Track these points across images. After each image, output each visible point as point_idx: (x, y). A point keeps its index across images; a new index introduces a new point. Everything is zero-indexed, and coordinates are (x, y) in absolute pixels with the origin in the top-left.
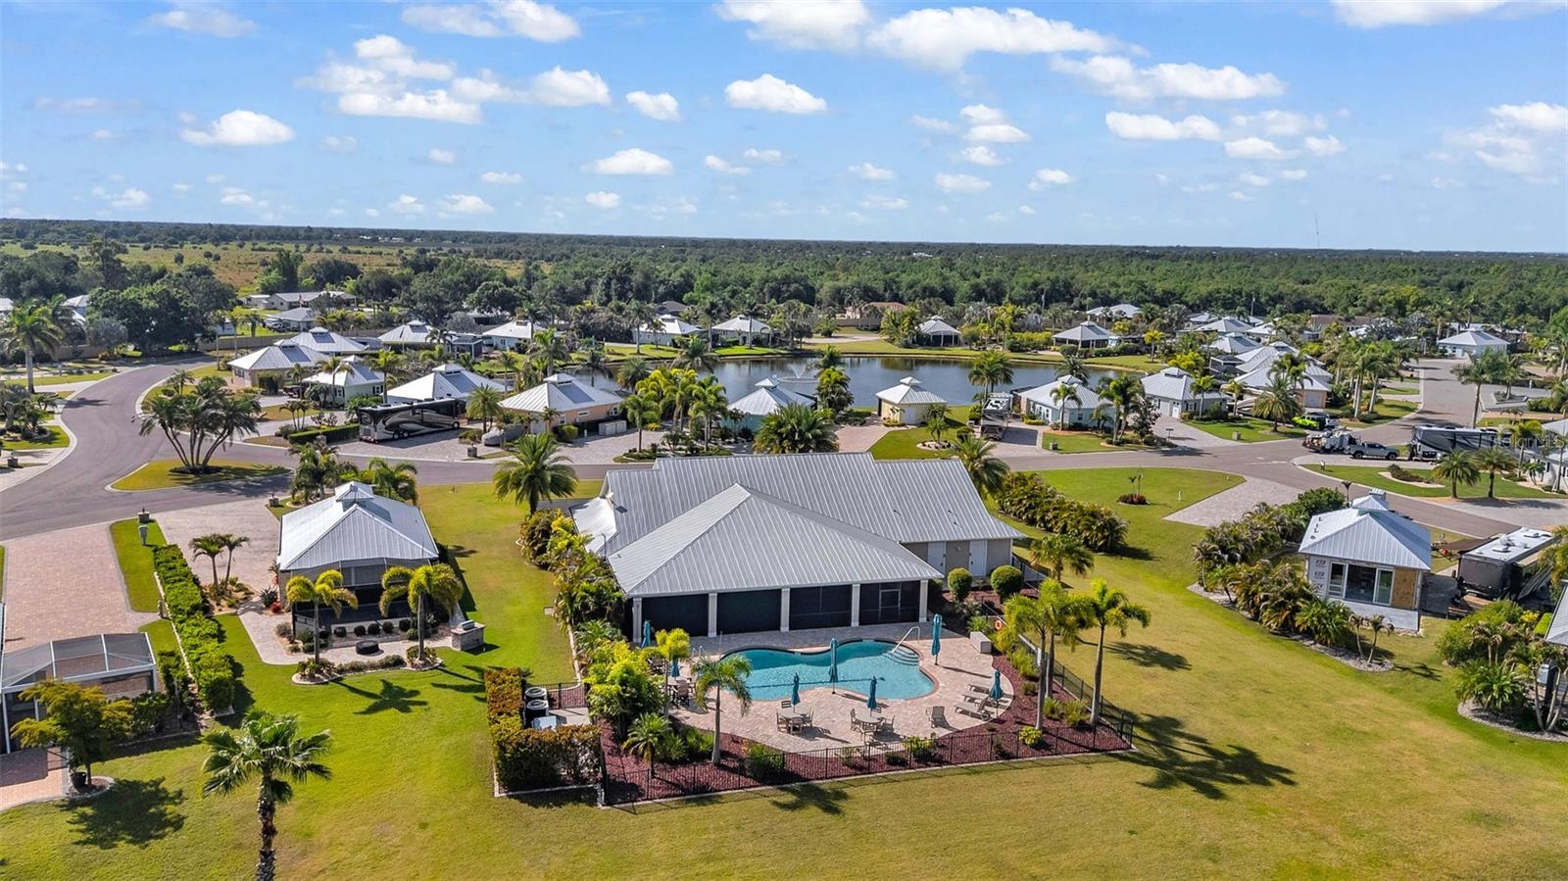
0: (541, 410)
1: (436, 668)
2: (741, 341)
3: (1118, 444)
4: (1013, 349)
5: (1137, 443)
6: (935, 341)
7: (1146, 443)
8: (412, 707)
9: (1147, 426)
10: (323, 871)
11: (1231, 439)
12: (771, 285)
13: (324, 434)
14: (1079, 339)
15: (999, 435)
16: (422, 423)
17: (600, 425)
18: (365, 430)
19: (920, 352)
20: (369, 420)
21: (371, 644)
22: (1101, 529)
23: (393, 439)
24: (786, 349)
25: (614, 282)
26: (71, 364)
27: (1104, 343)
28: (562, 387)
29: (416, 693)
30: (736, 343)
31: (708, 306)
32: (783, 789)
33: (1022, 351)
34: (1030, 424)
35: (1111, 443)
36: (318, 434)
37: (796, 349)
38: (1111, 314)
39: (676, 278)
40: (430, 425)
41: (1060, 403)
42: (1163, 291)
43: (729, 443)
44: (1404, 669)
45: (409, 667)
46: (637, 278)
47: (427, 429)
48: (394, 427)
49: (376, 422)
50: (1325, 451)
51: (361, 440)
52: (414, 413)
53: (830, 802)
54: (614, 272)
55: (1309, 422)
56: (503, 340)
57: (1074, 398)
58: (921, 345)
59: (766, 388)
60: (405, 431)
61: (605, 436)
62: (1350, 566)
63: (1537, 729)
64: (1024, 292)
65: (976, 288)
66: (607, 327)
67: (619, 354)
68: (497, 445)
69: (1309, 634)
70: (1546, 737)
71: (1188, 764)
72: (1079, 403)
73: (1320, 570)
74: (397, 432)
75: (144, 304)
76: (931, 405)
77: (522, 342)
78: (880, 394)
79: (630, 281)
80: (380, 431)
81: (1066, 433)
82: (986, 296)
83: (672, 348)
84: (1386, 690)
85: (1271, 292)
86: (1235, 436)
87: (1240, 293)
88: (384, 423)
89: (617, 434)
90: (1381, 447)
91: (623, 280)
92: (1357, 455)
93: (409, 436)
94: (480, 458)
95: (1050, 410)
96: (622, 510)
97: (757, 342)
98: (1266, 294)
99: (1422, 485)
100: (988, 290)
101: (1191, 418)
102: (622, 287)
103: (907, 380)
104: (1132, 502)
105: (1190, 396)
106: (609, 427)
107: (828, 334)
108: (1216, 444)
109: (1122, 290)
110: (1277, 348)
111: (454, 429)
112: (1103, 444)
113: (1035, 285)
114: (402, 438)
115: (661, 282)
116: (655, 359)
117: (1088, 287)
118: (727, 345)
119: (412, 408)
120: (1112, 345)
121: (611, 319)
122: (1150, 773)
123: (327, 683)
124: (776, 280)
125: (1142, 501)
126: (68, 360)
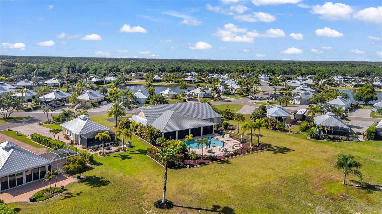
0: (89, 99)
1: (127, 151)
3: (215, 100)
4: (176, 82)
5: (218, 100)
6: (157, 81)
7: (220, 100)
8: (131, 158)
9: (219, 96)
10: (147, 185)
11: (234, 98)
12: (109, 68)
13: (33, 108)
14: (189, 80)
16: (57, 104)
17: (101, 102)
18: (43, 106)
20: (44, 104)
21: (109, 148)
22: (230, 115)
23: (51, 109)
24: (123, 84)
25: (70, 69)
27: (194, 80)
28: (90, 93)
29: (128, 156)
31: (104, 74)
32: (218, 161)
33: (178, 83)
34: (194, 97)
36: (31, 108)
37: (126, 84)
38: (193, 74)
39: (84, 67)
40: (59, 105)
41: (201, 92)
42: (199, 69)
43: (135, 105)
44: (295, 133)
45: (121, 151)
46: (77, 67)
47: (58, 106)
48: (51, 105)
49: (47, 104)
50: (253, 99)
51: (42, 109)
52: (55, 102)
53: (227, 162)
54: (71, 66)
55: (246, 94)
56: (50, 84)
57: (204, 91)
58: (154, 82)
59: (140, 92)
60: (53, 106)
61: (103, 105)
62: (279, 117)
63: (320, 139)
64: (170, 70)
65: (159, 69)
66: (75, 80)
69: (279, 129)
70: (322, 140)
71: (277, 150)
72: (205, 92)
74: (51, 107)
76: (174, 94)
77: (55, 84)
78: (162, 92)
79: (75, 68)
80: (48, 106)
82: (161, 71)
84: (295, 137)
85: (221, 69)
86: (235, 97)
87: (215, 69)
88: (48, 104)
89: (105, 104)
90: (263, 98)
91: (73, 68)
92: (259, 100)
93: (54, 108)
95: (198, 94)
96: (147, 117)
98: (220, 69)
99: (274, 104)
100: (162, 69)
101: (224, 95)
102: (73, 70)
103: (168, 89)
105: (224, 90)
106: (104, 102)
108: (232, 99)
109: (191, 69)
110: (232, 80)
111: (64, 105)
112: (213, 100)
113: (172, 68)
117: (184, 69)
118: (108, 83)
119: (55, 100)
120: (196, 81)
121: (76, 78)
122: (273, 152)
123: (106, 156)
124: (110, 67)
125: (230, 110)
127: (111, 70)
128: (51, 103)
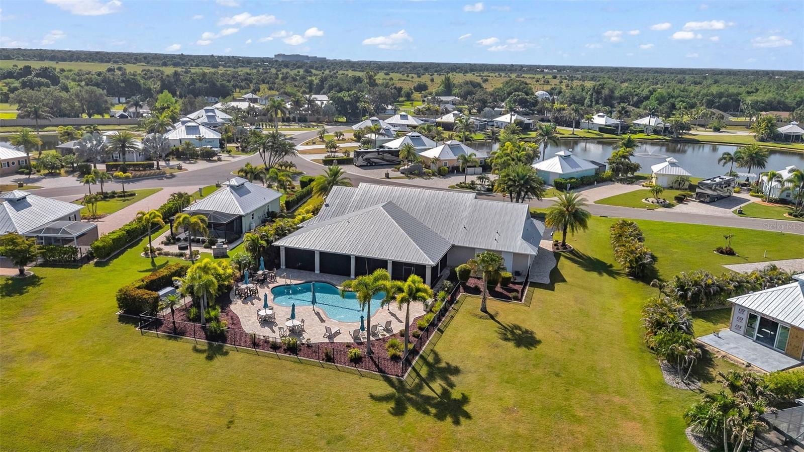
0: (432, 158)
1: (193, 260)
2: (645, 130)
3: (796, 216)
12: (708, 98)
15: (708, 200)
16: (383, 159)
18: (355, 160)
19: (771, 145)
23: (367, 166)
24: (671, 137)
26: (313, 123)
28: (452, 147)
30: (642, 132)
35: (790, 214)
36: (334, 160)
37: (678, 137)
39: (646, 92)
40: (387, 161)
45: (183, 258)
47: (386, 163)
48: (367, 160)
49: (359, 157)
51: (352, 165)
52: (379, 154)
59: (559, 156)
60: (373, 162)
67: (561, 134)
68: (403, 173)
71: (416, 395)
73: (741, 316)
74: (369, 162)
75: (345, 99)
78: (652, 167)
80: (360, 161)
81: (770, 205)
83: (598, 132)
84: (659, 400)
88: (362, 157)
89: (471, 174)
91: (598, 92)
93: (375, 165)
94: (390, 178)
97: (656, 132)
103: (669, 159)
104: (722, 252)
106: (472, 170)
107: (717, 130)
112: (786, 215)
114: (371, 165)
115: (637, 95)
116: (581, 138)
118: (635, 133)
119: (378, 152)
123: (149, 257)
124: (713, 94)
125: (730, 253)
126: (313, 122)
127: (713, 101)
128: (368, 156)
